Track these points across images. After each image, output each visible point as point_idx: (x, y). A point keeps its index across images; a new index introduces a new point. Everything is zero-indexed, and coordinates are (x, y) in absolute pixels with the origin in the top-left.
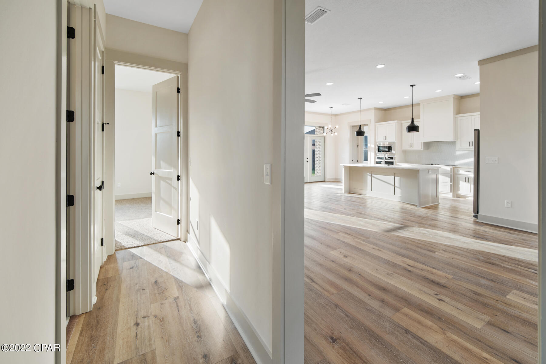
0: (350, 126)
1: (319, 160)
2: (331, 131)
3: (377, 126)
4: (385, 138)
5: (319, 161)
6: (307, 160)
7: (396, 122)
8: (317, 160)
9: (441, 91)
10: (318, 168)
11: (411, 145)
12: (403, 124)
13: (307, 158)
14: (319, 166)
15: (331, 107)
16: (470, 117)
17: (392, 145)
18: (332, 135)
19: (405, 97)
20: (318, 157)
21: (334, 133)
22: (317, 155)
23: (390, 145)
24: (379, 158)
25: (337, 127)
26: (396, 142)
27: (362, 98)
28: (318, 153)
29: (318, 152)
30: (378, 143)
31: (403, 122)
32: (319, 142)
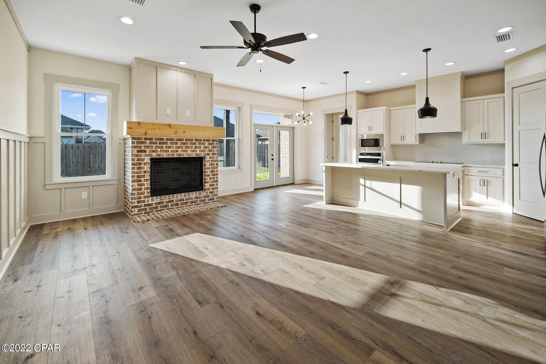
0: (325, 114)
1: (284, 156)
2: (304, 119)
3: (359, 114)
4: (370, 128)
5: (285, 158)
6: (272, 157)
7: (385, 108)
8: (283, 157)
9: (453, 63)
10: (284, 166)
11: (403, 138)
12: (391, 111)
13: (272, 155)
14: (285, 163)
15: (304, 88)
16: (483, 100)
17: (380, 138)
18: (305, 124)
19: (402, 74)
20: (283, 153)
21: (308, 121)
22: (282, 150)
23: (376, 138)
24: (362, 154)
25: (311, 114)
26: (384, 133)
27: (348, 72)
28: (284, 148)
29: (284, 146)
30: (361, 135)
31: (392, 108)
32: (285, 135)
